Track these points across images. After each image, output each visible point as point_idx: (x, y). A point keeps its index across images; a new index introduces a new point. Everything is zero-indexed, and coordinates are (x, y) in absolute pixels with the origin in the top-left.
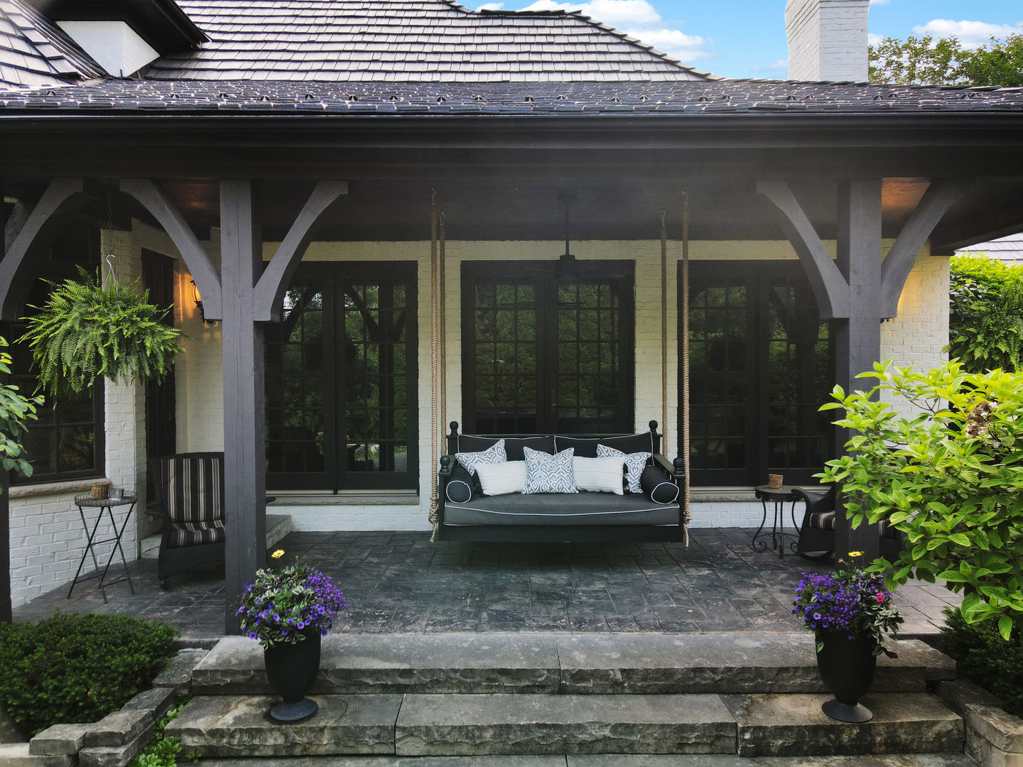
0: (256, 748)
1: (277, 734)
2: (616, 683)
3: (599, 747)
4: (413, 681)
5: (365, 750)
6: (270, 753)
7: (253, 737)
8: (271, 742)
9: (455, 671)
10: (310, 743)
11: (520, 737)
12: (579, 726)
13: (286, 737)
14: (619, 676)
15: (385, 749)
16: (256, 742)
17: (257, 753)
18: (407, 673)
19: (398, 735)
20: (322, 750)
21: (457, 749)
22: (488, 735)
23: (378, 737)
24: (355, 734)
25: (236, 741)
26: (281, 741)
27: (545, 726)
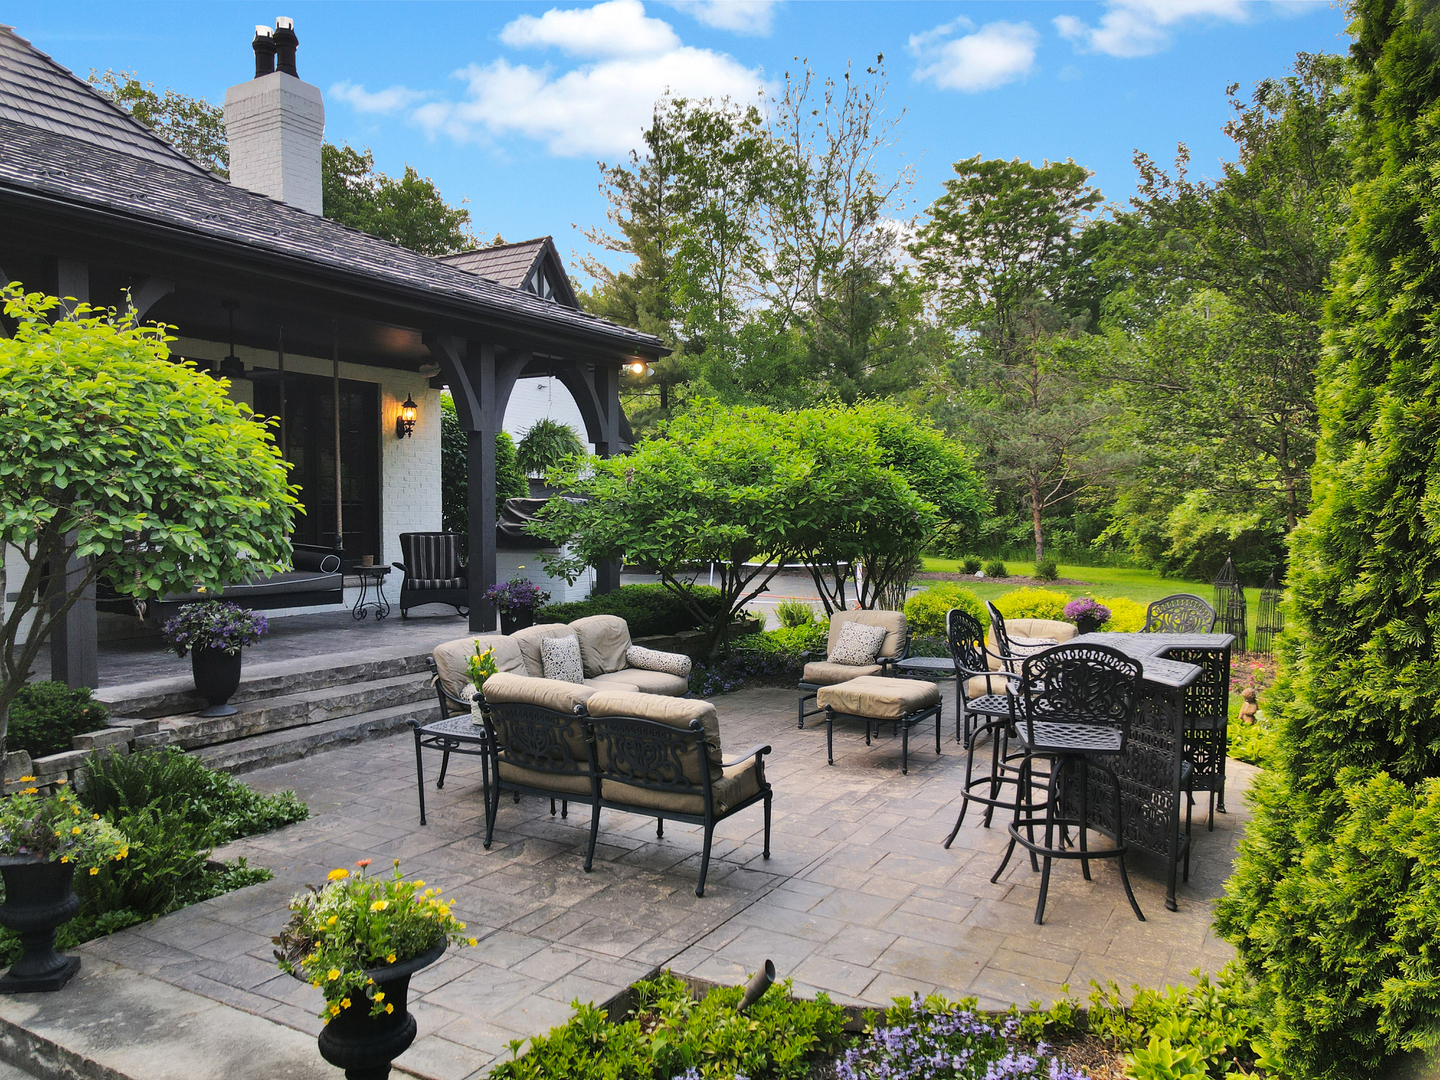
0: (214, 736)
1: (229, 723)
2: (403, 667)
3: (418, 696)
4: (282, 686)
5: (288, 724)
6: (225, 738)
7: (212, 728)
8: (225, 729)
9: (309, 674)
10: (253, 725)
11: (380, 697)
12: (409, 685)
13: (236, 723)
14: (404, 662)
15: (300, 721)
16: (216, 731)
17: (214, 741)
18: (278, 680)
19: (311, 707)
20: (260, 729)
21: (344, 712)
22: (362, 699)
23: (296, 713)
24: (282, 713)
25: (200, 734)
26: (232, 727)
27: (391, 688)
